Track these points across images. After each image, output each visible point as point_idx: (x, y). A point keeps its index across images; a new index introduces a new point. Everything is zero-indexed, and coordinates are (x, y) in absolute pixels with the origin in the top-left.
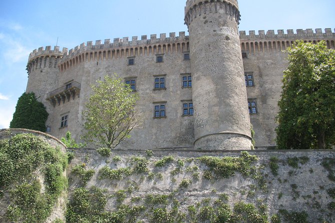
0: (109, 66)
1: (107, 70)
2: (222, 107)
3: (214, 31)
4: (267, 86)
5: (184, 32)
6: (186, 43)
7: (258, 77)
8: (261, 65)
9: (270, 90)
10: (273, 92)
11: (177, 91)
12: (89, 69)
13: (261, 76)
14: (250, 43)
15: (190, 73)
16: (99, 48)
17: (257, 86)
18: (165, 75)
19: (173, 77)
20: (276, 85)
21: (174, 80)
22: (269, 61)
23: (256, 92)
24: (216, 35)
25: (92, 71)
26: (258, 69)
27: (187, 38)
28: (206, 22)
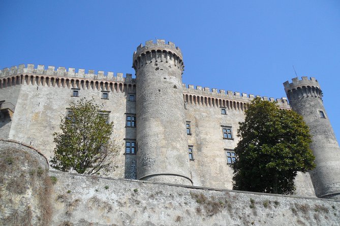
0: (51, 93)
1: (48, 97)
2: (170, 149)
3: (165, 78)
4: (202, 136)
5: (131, 75)
6: (132, 85)
7: (194, 127)
8: (197, 116)
9: (205, 139)
10: (207, 141)
11: (120, 129)
12: (28, 93)
13: (197, 126)
14: (189, 95)
15: (134, 113)
16: (42, 73)
17: (194, 135)
18: (110, 112)
19: (118, 115)
20: (209, 136)
21: (118, 118)
22: (204, 114)
23: (192, 140)
24: (165, 82)
25: (31, 95)
26: (194, 120)
27: (134, 81)
28: (157, 69)
